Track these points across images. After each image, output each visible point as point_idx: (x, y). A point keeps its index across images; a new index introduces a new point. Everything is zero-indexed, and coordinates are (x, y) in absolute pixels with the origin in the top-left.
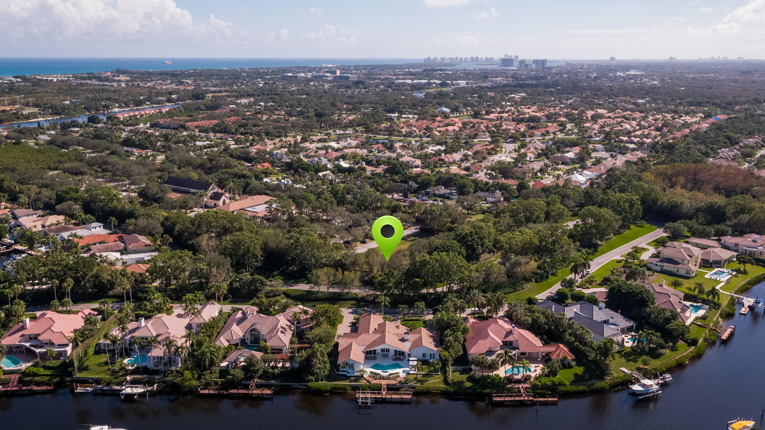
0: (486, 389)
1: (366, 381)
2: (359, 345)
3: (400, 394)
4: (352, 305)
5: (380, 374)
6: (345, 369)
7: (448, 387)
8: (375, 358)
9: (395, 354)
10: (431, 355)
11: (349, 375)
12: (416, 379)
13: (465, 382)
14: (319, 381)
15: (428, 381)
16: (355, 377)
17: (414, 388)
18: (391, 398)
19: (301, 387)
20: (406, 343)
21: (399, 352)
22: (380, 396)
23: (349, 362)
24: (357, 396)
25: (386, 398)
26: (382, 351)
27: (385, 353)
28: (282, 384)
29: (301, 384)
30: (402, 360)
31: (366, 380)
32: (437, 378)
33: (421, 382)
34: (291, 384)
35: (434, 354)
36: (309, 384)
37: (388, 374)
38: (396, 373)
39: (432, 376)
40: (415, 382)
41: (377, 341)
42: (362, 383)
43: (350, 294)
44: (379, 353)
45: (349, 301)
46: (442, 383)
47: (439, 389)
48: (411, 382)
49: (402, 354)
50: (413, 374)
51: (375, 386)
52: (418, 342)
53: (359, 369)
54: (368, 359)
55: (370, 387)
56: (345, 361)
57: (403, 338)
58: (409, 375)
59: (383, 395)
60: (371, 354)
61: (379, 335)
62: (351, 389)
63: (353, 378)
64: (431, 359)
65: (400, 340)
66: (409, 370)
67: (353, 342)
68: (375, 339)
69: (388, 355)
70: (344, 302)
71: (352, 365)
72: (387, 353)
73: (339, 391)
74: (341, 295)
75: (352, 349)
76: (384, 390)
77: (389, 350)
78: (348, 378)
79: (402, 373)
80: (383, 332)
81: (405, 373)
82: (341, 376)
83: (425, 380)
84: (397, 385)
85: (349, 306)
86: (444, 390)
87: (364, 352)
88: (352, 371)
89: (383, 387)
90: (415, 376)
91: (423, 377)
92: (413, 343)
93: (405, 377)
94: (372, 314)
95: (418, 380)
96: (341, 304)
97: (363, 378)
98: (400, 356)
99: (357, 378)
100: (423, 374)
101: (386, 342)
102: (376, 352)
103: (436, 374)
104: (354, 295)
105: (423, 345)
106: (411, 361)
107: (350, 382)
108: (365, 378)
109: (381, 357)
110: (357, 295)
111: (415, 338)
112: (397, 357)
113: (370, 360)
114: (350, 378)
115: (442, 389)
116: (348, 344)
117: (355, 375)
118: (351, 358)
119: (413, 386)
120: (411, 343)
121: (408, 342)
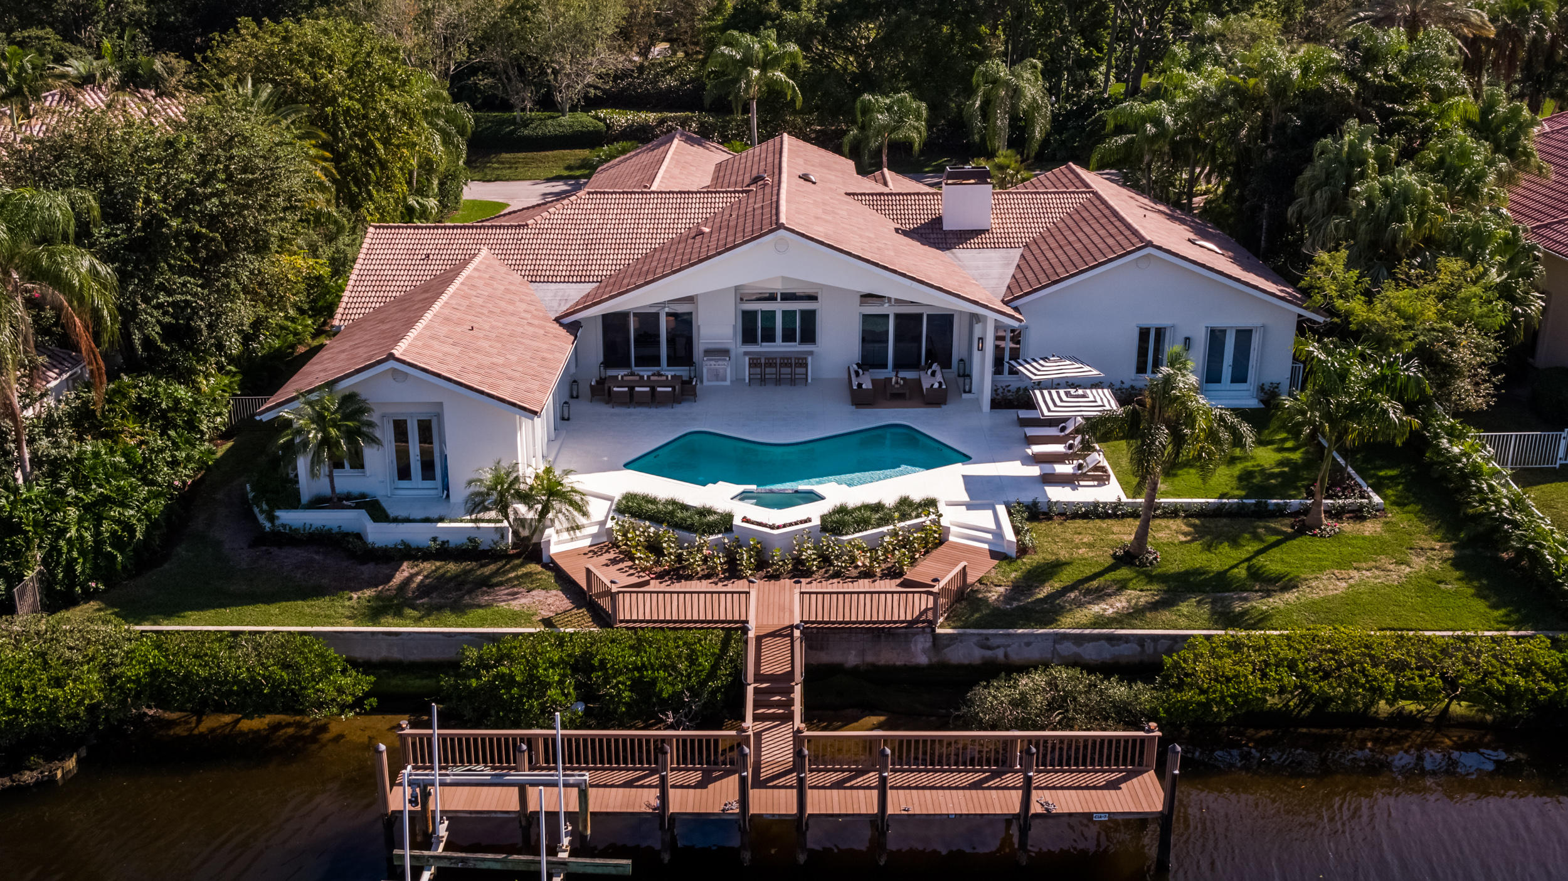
1: (554, 601)
2: (534, 279)
4: (571, 169)
5: (725, 523)
8: (685, 391)
9: (870, 359)
10: (1214, 337)
11: (378, 534)
12: (1135, 557)
15: (1287, 584)
16: (443, 552)
17: (1142, 657)
18: (880, 821)
20: (966, 256)
21: (908, 323)
22: (725, 796)
23: (393, 399)
24: (398, 799)
25: (799, 822)
26: (749, 336)
27: (779, 347)
30: (936, 399)
31: (565, 582)
32: (1378, 547)
33: (1217, 592)
35: (1244, 336)
37: (814, 512)
38: (905, 507)
39: (1304, 526)
40: (1136, 595)
41: (702, 233)
42: (515, 618)
43: (566, 119)
44: (724, 352)
45: (555, 152)
46: (1481, 606)
47: (1487, 674)
48: (1096, 609)
49: (932, 356)
50: (1085, 516)
51: (664, 667)
52: (1080, 234)
53: (498, 480)
54: (602, 392)
55: (606, 681)
56: (331, 384)
57: (938, 220)
58: (1043, 526)
59: (760, 784)
60: (655, 361)
61: (720, 202)
62: (367, 695)
63: (428, 566)
64: (1219, 381)
65: (906, 233)
66: (1035, 471)
67: (485, 251)
68: (682, 228)
69: (801, 362)
70: (530, 154)
71: (426, 430)
72: (795, 347)
73: (227, 719)
74: (513, 121)
75: (451, 290)
76: (778, 705)
77: (809, 317)
78: (368, 569)
79: (970, 507)
80: (756, 180)
81: (1001, 510)
82: (300, 554)
83: (1256, 574)
84: (936, 638)
85: (555, 173)
86: (1552, 687)
87: (573, 328)
88: (428, 484)
89: (766, 669)
90: (1125, 533)
91: (1208, 547)
92: (1033, 247)
93: (1013, 552)
94: (676, 141)
95: (1163, 578)
96: (512, 165)
97: (534, 567)
98: (910, 375)
99: (466, 572)
100: (1202, 513)
101: (783, 220)
102: (699, 346)
103: (1337, 514)
104: (585, 119)
105: (1149, 244)
106: (1040, 385)
107: (375, 613)
108: (553, 567)
109: (737, 381)
110: (604, 120)
111: (1046, 222)
112: (888, 373)
113: (631, 399)
114: (385, 570)
115: (1524, 671)
116: (437, 267)
117: (455, 541)
118: (397, 352)
119: (1134, 648)
120: (1016, 254)
121: (982, 246)
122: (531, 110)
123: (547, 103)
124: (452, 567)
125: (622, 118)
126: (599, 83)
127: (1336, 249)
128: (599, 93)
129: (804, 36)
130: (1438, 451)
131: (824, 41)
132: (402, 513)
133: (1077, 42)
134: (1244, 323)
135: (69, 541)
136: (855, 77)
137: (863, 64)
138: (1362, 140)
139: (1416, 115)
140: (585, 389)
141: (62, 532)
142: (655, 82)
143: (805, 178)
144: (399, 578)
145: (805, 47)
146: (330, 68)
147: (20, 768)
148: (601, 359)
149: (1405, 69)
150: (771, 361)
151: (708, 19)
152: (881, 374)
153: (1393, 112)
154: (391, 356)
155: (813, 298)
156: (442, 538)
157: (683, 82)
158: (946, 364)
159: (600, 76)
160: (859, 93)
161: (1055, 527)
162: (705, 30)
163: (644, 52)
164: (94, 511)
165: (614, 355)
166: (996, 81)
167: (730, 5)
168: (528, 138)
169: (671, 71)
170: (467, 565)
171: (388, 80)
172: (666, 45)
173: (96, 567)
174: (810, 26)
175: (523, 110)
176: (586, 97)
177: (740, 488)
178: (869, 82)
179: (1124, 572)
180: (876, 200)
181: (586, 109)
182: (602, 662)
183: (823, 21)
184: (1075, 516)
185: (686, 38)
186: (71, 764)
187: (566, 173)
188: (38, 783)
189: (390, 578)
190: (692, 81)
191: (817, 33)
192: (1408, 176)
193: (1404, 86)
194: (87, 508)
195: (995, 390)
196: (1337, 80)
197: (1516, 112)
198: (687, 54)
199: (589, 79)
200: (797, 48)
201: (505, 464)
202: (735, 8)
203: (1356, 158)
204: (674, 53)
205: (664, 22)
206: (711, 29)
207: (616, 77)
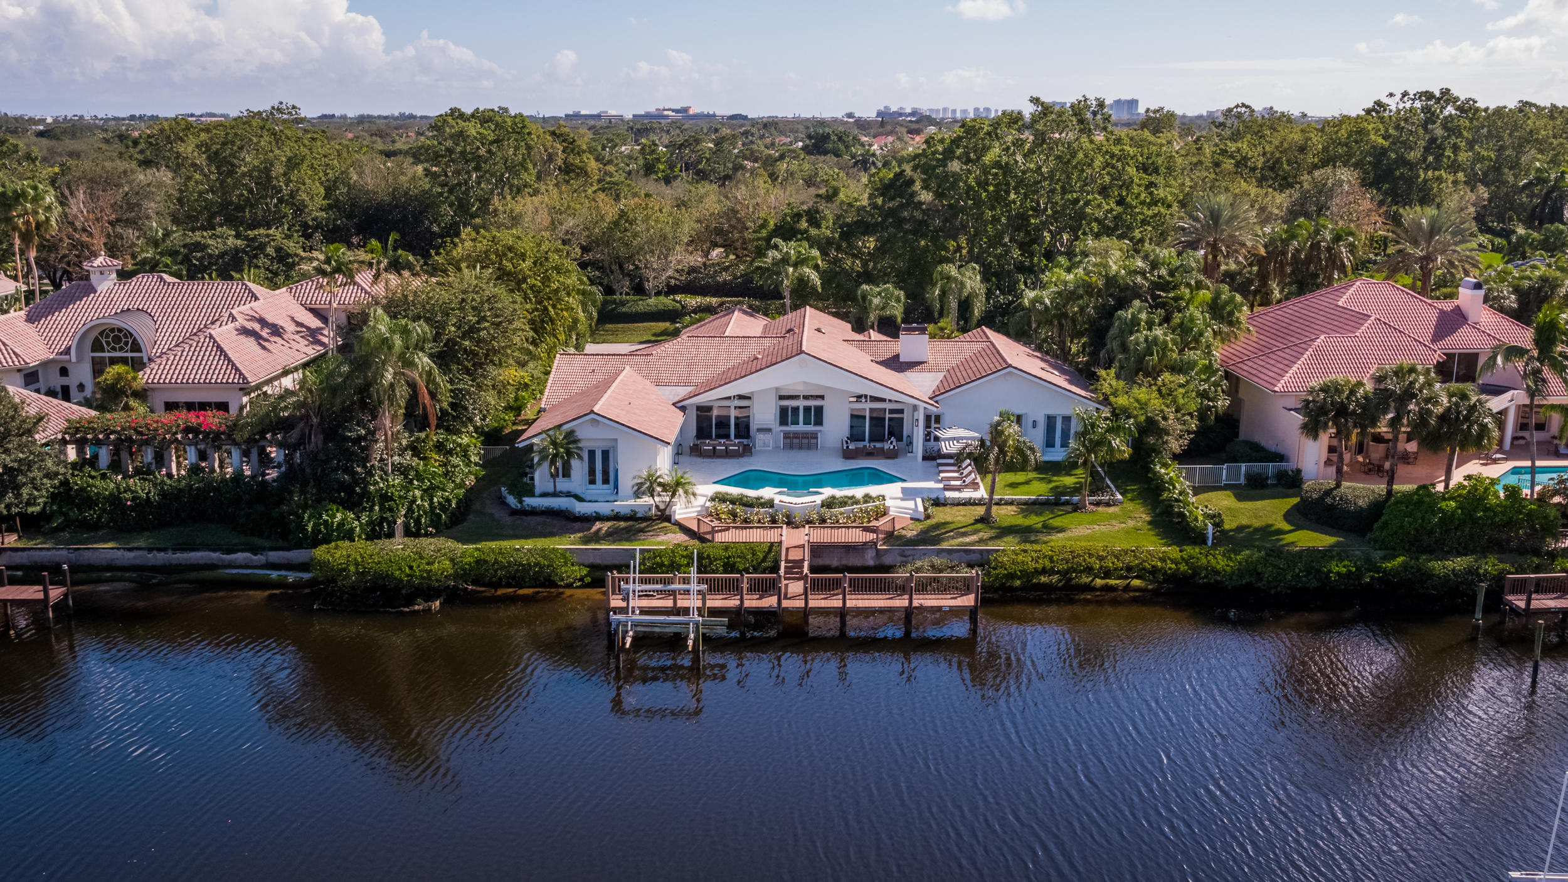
0: (1446, 555)
1: (680, 538)
2: (658, 384)
3: (902, 589)
4: (655, 335)
5: (770, 504)
6: (562, 485)
7: (1191, 550)
8: (746, 451)
9: (855, 435)
10: (1051, 420)
11: (581, 508)
12: (984, 520)
13: (1280, 532)
14: (390, 535)
15: (1061, 530)
16: (617, 517)
17: (981, 561)
18: (842, 613)
19: (274, 575)
20: (912, 376)
21: (877, 420)
22: (770, 602)
23: (590, 437)
25: (806, 612)
26: (783, 421)
27: (801, 427)
28: (160, 558)
29: (274, 556)
30: (892, 455)
31: (685, 530)
32: (1114, 517)
33: (1024, 533)
34: (215, 556)
35: (1067, 420)
36: (320, 552)
37: (818, 499)
38: (867, 498)
39: (1077, 508)
40: (983, 535)
41: (757, 358)
42: (660, 543)
43: (652, 301)
44: (769, 430)
45: (645, 324)
46: (1155, 539)
47: (1144, 561)
48: (961, 540)
49: (891, 434)
50: (964, 504)
51: (739, 557)
52: (977, 364)
53: (650, 475)
54: (696, 451)
55: (711, 563)
56: (560, 426)
57: (898, 356)
58: (941, 509)
59: (786, 598)
60: (727, 437)
61: (767, 342)
62: (586, 576)
63: (609, 524)
64: (1053, 446)
65: (877, 362)
66: (941, 486)
67: (628, 368)
68: (744, 357)
69: (814, 436)
70: (626, 325)
71: (606, 454)
72: (810, 428)
73: (511, 590)
74: (614, 302)
75: (614, 385)
76: (797, 573)
77: (819, 410)
78: (577, 525)
79: (902, 499)
80: (789, 331)
81: (919, 501)
82: (539, 519)
83: (1045, 526)
84: (878, 550)
85: (645, 338)
86: (1173, 566)
87: (683, 409)
88: (606, 486)
89: (790, 558)
90: (981, 511)
91: (1025, 517)
92: (952, 372)
93: (922, 517)
94: (736, 313)
95: (999, 528)
96: (614, 333)
97: (666, 524)
98: (878, 445)
99: (631, 526)
100: (1026, 503)
101: (804, 348)
102: (753, 427)
103: (1098, 504)
104: (666, 302)
105: (1010, 366)
106: (945, 440)
107: (586, 541)
108: (678, 524)
109: (776, 448)
110: (680, 302)
111: (961, 357)
112: (866, 443)
113: (714, 454)
114: (587, 525)
115: (1163, 560)
116: (599, 377)
117: (623, 511)
118: (596, 409)
119: (978, 556)
120: (941, 376)
121: (922, 371)
122: (627, 294)
123: (639, 289)
124: (622, 524)
125: (693, 301)
126: (677, 275)
127: (1109, 367)
128: (678, 283)
129: (824, 246)
130: (1155, 473)
131: (839, 249)
132: (593, 499)
133: (1016, 253)
134: (1067, 412)
135: (418, 506)
136: (859, 274)
137: (865, 264)
138: (1140, 311)
139: (1173, 298)
140: (687, 450)
141: (414, 501)
142: (713, 277)
143: (819, 330)
144: (594, 528)
145: (824, 253)
146: (524, 261)
147: (413, 604)
148: (695, 433)
149: (1171, 273)
150: (796, 435)
151: (754, 232)
152: (860, 445)
153: (1160, 297)
154: (592, 412)
155: (822, 397)
156: (617, 510)
157: (735, 278)
158: (900, 439)
159: (677, 271)
160: (861, 284)
161: (947, 509)
162: (754, 240)
163: (706, 254)
164: (429, 492)
165: (703, 432)
166: (949, 278)
167: (772, 223)
168: (625, 314)
169: (726, 269)
170: (630, 523)
171: (558, 269)
172: (722, 250)
173: (432, 521)
174: (828, 238)
175: (621, 294)
176: (668, 285)
177: (778, 490)
178: (868, 277)
179: (979, 526)
180: (859, 344)
181: (667, 294)
182: (708, 556)
183: (837, 235)
184: (959, 504)
185: (738, 244)
186: (438, 603)
187: (653, 338)
188: (423, 610)
189: (590, 529)
190: (742, 276)
191: (833, 243)
192: (1158, 332)
193: (1169, 283)
194: (425, 491)
195: (925, 450)
196: (1139, 279)
197: (1232, 299)
198: (738, 256)
199: (670, 273)
200: (818, 253)
201: (653, 468)
202: (775, 225)
203: (1135, 322)
204: (727, 256)
205: (719, 231)
206: (758, 239)
207: (689, 273)
